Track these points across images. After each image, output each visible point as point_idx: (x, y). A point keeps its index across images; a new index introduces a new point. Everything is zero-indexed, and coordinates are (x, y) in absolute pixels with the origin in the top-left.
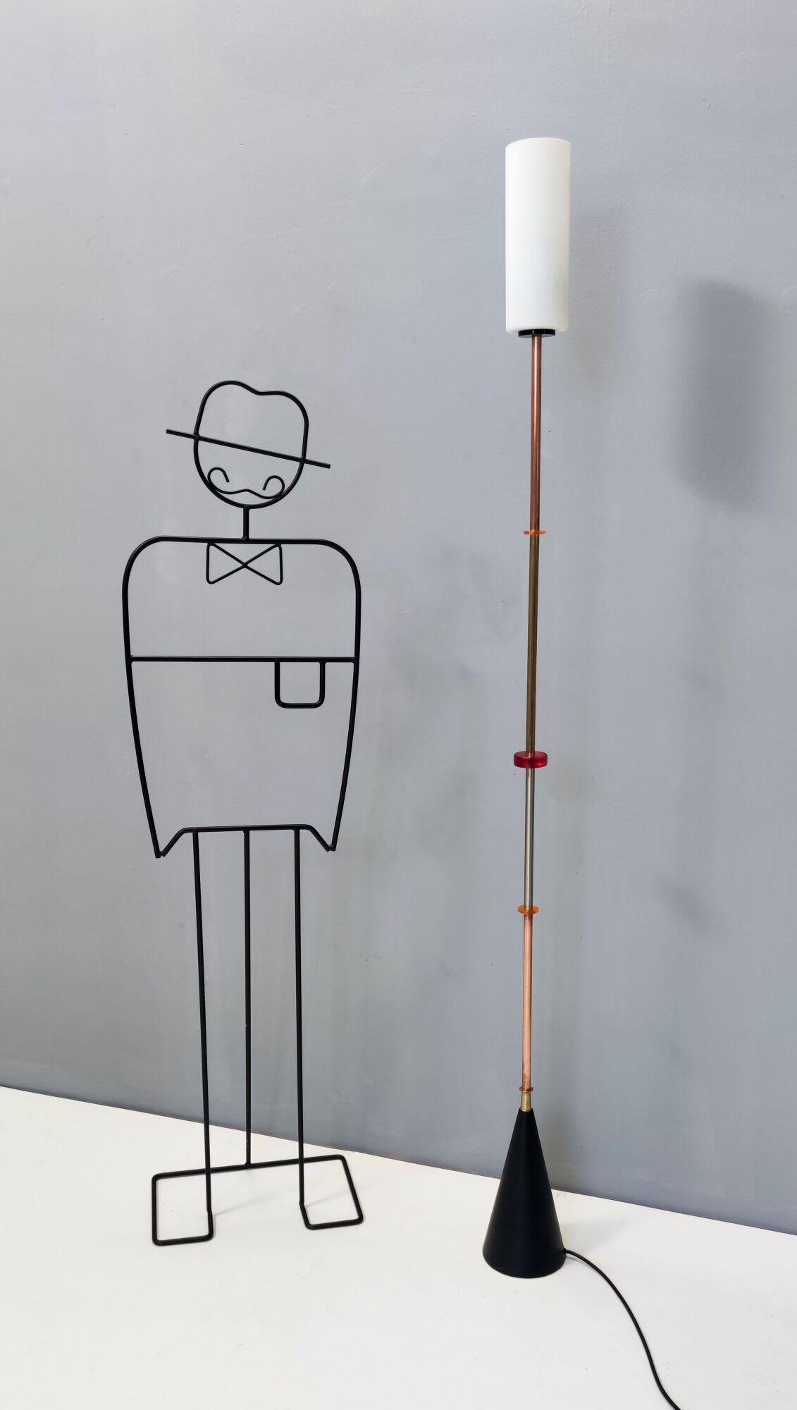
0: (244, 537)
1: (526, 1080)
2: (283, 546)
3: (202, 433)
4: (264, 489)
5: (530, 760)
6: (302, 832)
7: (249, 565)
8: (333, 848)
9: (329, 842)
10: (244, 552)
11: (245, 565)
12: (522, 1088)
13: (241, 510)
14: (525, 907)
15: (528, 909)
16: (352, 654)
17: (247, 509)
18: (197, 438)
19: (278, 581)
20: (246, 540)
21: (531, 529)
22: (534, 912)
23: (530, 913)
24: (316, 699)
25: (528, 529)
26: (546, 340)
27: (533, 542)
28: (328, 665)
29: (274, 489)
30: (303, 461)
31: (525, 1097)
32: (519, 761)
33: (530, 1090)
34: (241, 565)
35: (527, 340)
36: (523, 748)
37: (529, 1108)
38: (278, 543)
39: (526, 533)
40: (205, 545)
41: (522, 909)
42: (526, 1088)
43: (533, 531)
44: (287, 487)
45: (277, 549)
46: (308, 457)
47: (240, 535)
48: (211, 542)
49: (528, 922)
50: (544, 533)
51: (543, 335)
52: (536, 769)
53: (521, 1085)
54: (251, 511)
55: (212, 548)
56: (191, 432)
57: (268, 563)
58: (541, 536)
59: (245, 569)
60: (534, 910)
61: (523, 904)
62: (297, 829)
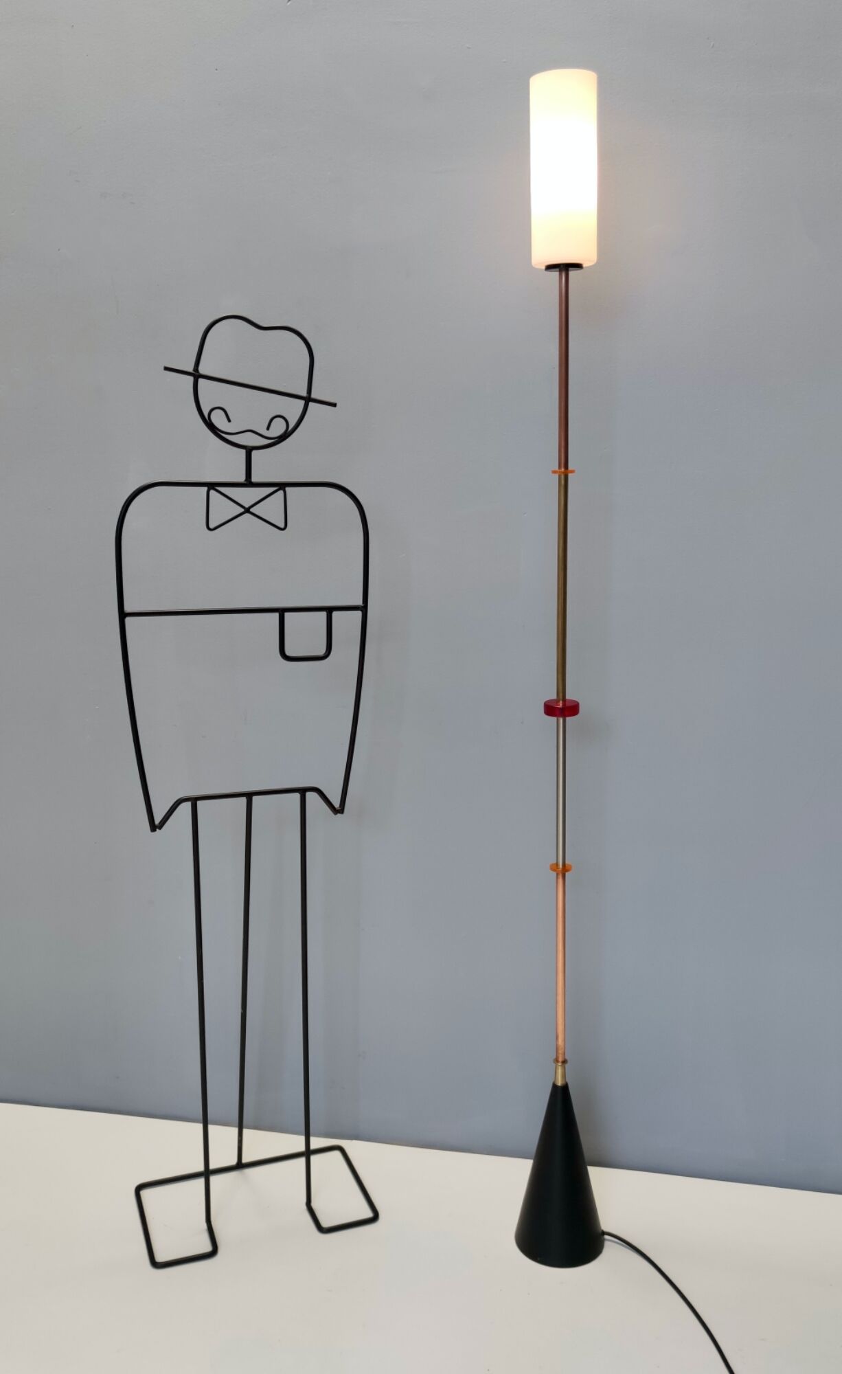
0: (246, 480)
1: (560, 1052)
2: (288, 489)
3: (203, 370)
4: (268, 428)
5: (562, 709)
6: (309, 795)
7: (252, 510)
8: (339, 811)
9: (337, 805)
10: (247, 496)
11: (247, 510)
12: (556, 1060)
13: (243, 452)
14: (557, 864)
15: (561, 866)
16: (360, 602)
17: (249, 450)
18: (196, 375)
19: (282, 526)
20: (249, 483)
21: (560, 467)
22: (568, 871)
23: (563, 870)
24: (322, 651)
25: (556, 468)
26: (573, 274)
27: (563, 482)
28: (335, 614)
29: (278, 428)
30: (308, 399)
31: (560, 1071)
32: (550, 709)
33: (564, 1062)
34: (242, 510)
35: (555, 274)
36: (552, 695)
37: (564, 1082)
38: (282, 486)
39: (554, 472)
40: (205, 489)
41: (554, 867)
42: (561, 1059)
43: (563, 470)
44: (291, 427)
45: (281, 492)
46: (314, 396)
47: (242, 479)
48: (211, 486)
49: (560, 880)
50: (572, 472)
51: (570, 269)
52: (568, 719)
53: (555, 1057)
54: (254, 453)
55: (212, 492)
56: (191, 369)
57: (272, 508)
58: (570, 475)
59: (247, 515)
60: (567, 868)
61: (555, 862)
62: (303, 791)
